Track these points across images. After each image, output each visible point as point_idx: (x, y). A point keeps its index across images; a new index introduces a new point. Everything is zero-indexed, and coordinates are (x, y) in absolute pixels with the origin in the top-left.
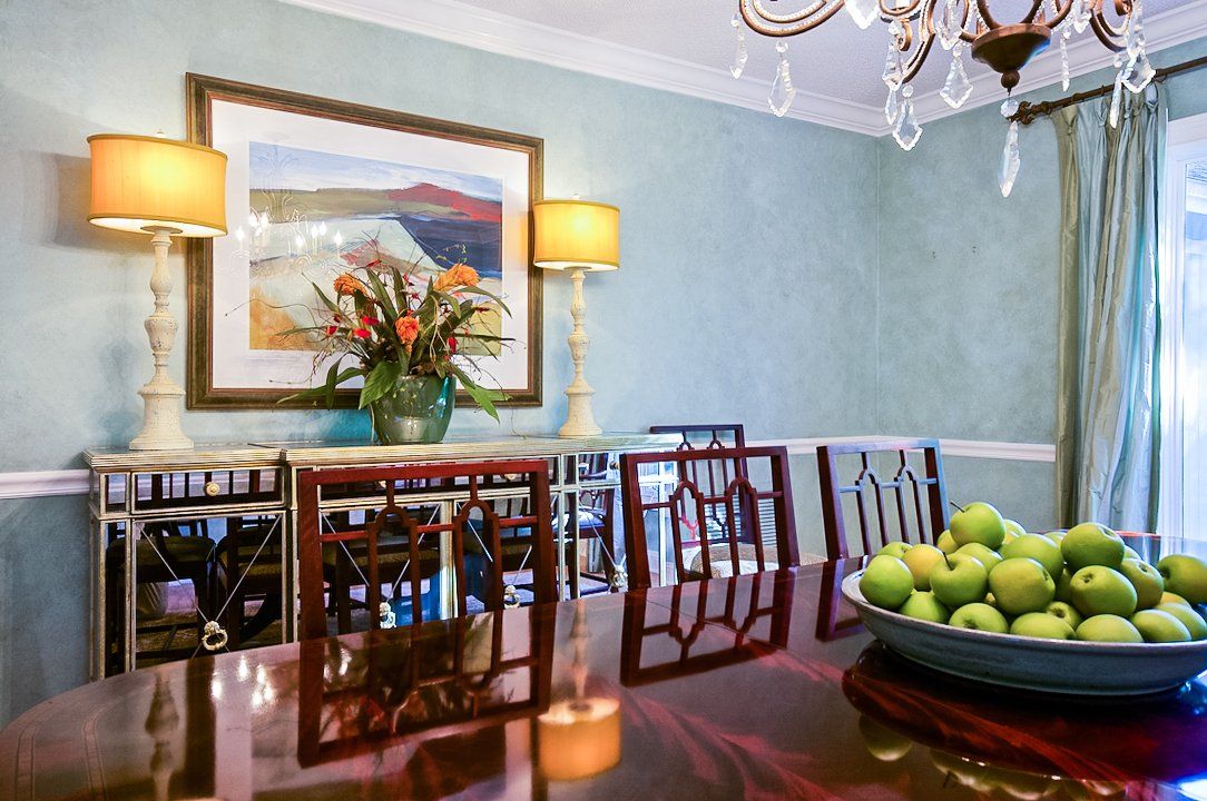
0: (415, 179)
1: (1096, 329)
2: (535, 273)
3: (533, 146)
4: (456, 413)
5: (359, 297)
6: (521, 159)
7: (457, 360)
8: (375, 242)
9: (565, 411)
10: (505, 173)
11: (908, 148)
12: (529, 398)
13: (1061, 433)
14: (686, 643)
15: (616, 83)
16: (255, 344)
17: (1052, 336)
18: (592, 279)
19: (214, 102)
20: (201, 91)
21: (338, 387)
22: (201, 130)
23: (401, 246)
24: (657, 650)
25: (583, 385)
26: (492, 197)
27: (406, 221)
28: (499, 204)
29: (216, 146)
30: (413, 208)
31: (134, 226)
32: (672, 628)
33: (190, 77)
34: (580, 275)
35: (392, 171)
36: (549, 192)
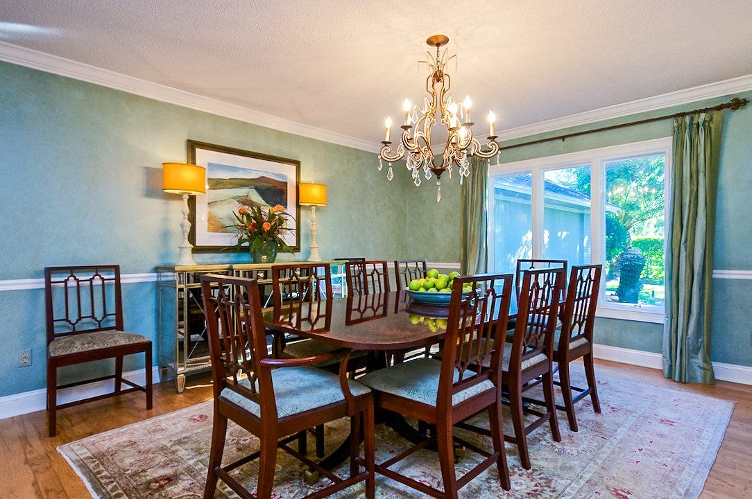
0: (261, 175)
1: (471, 228)
2: (298, 206)
3: (297, 163)
4: (278, 254)
5: (248, 216)
6: (294, 167)
7: (279, 236)
8: (247, 196)
9: (309, 253)
10: (288, 173)
11: (428, 179)
12: (297, 249)
13: (462, 259)
14: (362, 314)
15: (323, 142)
16: (209, 230)
17: (458, 228)
18: (317, 208)
19: (197, 149)
20: (192, 146)
21: (242, 245)
22: (192, 159)
23: (256, 198)
24: (355, 315)
25: (315, 244)
26: (285, 181)
27: (257, 189)
28: (286, 183)
29: (197, 164)
30: (259, 184)
31: (177, 192)
32: (359, 309)
33: (189, 141)
34: (314, 207)
35: (253, 172)
36: (303, 179)
